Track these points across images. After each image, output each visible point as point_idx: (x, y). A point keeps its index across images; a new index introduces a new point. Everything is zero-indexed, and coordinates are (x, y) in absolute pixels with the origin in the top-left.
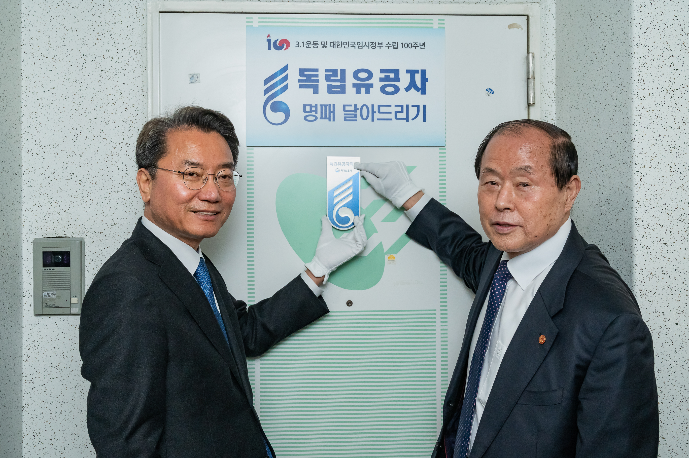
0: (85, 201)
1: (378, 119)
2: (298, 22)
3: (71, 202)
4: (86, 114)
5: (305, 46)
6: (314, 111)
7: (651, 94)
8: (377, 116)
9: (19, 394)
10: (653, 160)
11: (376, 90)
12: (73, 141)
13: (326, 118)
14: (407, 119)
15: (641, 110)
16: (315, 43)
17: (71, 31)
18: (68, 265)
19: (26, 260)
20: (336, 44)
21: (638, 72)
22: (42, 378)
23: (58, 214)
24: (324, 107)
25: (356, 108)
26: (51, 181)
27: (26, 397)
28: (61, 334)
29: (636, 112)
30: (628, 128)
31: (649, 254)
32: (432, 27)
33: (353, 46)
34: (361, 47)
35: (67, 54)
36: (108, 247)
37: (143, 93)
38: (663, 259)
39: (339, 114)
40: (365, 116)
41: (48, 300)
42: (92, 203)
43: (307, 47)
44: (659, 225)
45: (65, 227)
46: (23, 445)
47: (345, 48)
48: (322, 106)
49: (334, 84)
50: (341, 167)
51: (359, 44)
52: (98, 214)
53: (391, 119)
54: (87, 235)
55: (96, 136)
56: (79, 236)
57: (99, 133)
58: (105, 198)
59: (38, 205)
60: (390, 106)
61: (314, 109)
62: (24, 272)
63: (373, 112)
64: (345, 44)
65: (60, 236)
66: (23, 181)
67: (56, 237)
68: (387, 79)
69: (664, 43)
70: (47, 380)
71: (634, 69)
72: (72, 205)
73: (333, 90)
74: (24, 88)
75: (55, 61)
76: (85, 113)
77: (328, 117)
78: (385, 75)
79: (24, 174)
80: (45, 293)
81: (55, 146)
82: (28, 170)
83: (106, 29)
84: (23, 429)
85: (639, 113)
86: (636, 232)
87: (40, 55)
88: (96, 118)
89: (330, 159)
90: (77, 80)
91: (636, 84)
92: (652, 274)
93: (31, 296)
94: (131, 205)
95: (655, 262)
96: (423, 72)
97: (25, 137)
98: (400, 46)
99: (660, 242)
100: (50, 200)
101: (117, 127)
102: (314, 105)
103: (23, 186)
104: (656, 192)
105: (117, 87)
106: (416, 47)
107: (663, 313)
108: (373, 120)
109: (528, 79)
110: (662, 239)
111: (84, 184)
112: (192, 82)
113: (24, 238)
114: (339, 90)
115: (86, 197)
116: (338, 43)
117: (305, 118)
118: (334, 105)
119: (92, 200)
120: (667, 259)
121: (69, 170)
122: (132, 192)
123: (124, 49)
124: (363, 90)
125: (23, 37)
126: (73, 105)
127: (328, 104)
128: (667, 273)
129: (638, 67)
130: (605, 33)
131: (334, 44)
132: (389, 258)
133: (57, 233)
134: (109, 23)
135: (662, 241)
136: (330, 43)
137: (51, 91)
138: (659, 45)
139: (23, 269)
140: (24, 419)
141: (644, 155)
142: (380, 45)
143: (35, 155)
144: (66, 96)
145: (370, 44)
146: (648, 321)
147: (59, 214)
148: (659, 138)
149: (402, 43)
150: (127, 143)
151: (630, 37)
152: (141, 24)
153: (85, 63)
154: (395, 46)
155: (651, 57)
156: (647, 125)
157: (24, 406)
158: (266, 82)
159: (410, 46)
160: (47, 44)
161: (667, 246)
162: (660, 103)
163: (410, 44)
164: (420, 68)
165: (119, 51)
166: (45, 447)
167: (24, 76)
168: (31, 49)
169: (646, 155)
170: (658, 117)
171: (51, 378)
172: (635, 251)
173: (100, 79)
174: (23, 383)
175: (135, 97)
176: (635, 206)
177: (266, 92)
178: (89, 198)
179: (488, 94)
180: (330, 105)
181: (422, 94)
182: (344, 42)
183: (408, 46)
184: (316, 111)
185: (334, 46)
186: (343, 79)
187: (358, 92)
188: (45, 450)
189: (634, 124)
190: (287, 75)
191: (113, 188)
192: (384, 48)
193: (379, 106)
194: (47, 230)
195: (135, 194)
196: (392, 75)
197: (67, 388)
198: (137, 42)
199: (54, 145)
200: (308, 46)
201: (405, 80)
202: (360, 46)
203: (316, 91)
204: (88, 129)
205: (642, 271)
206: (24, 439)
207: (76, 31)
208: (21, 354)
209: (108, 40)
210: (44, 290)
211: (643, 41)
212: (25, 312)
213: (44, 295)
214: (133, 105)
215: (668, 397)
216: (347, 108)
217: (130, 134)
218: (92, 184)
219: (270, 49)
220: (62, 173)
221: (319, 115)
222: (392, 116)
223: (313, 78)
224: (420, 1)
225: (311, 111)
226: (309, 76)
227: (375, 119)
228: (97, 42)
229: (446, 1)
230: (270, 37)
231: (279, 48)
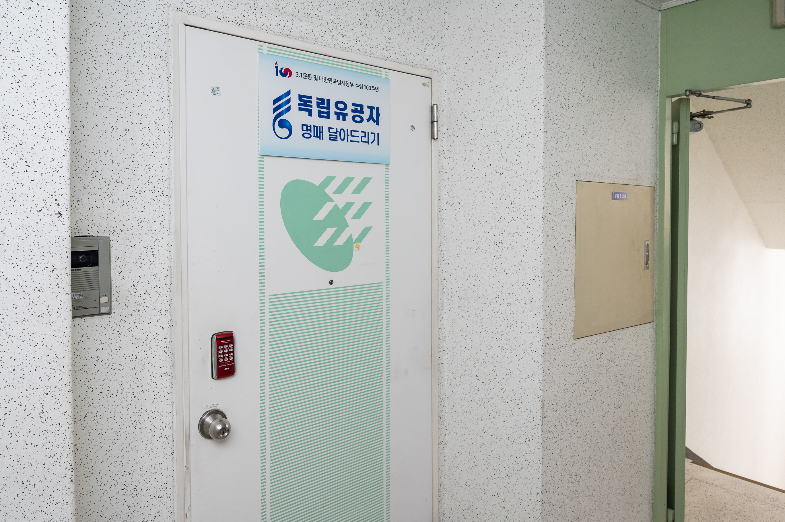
0: (110, 199)
1: (351, 141)
2: (297, 57)
3: (96, 201)
4: (112, 112)
5: (303, 77)
6: (309, 130)
8: (350, 138)
11: (349, 118)
13: (317, 137)
14: (368, 142)
16: (309, 75)
17: (94, 25)
18: (96, 264)
20: (324, 79)
23: (81, 213)
24: (316, 128)
25: (337, 131)
26: (73, 178)
32: (382, 77)
33: (335, 82)
34: (340, 84)
36: (135, 245)
39: (326, 134)
40: (342, 137)
42: (119, 202)
45: (89, 226)
47: (329, 83)
48: (314, 126)
49: (323, 110)
51: (338, 81)
52: (124, 213)
53: (359, 142)
54: (112, 234)
55: (122, 136)
56: (104, 235)
57: (125, 132)
58: (131, 197)
60: (358, 131)
61: (309, 128)
63: (348, 135)
64: (329, 79)
65: (84, 235)
67: (79, 236)
68: (356, 111)
72: (97, 204)
73: (322, 115)
75: (77, 53)
76: (110, 111)
77: (318, 136)
78: (355, 108)
83: (132, 31)
88: (122, 118)
94: (158, 204)
96: (377, 109)
98: (364, 87)
101: (143, 128)
102: (309, 125)
105: (143, 89)
106: (373, 89)
108: (348, 141)
109: (433, 122)
111: (109, 182)
112: (214, 93)
114: (326, 115)
115: (112, 196)
116: (325, 78)
117: (303, 135)
118: (322, 127)
119: (117, 199)
121: (93, 168)
122: (159, 192)
123: (150, 53)
124: (341, 117)
126: (96, 102)
127: (318, 125)
131: (323, 79)
132: (356, 246)
133: (80, 232)
134: (135, 25)
136: (320, 77)
142: (352, 84)
144: (89, 91)
147: (83, 212)
149: (365, 85)
150: (153, 145)
152: (166, 32)
153: (110, 60)
154: (361, 87)
158: (275, 101)
164: (375, 106)
165: (146, 55)
173: (126, 78)
175: (161, 101)
177: (275, 110)
178: (115, 197)
179: (411, 129)
180: (320, 127)
181: (376, 125)
182: (329, 78)
183: (369, 88)
184: (310, 130)
186: (328, 108)
187: (338, 119)
190: (290, 99)
191: (139, 187)
192: (354, 87)
195: (161, 193)
197: (93, 390)
198: (163, 49)
199: (75, 141)
201: (367, 113)
202: (339, 83)
203: (310, 115)
204: (113, 128)
207: (101, 26)
209: (135, 42)
214: (160, 109)
216: (331, 130)
217: (157, 136)
218: (118, 183)
219: (277, 75)
220: (85, 170)
221: (312, 134)
222: (359, 139)
223: (308, 104)
224: (374, 56)
225: (307, 130)
226: (306, 102)
227: (349, 141)
228: (123, 42)
229: (389, 59)
230: (277, 65)
231: (284, 75)
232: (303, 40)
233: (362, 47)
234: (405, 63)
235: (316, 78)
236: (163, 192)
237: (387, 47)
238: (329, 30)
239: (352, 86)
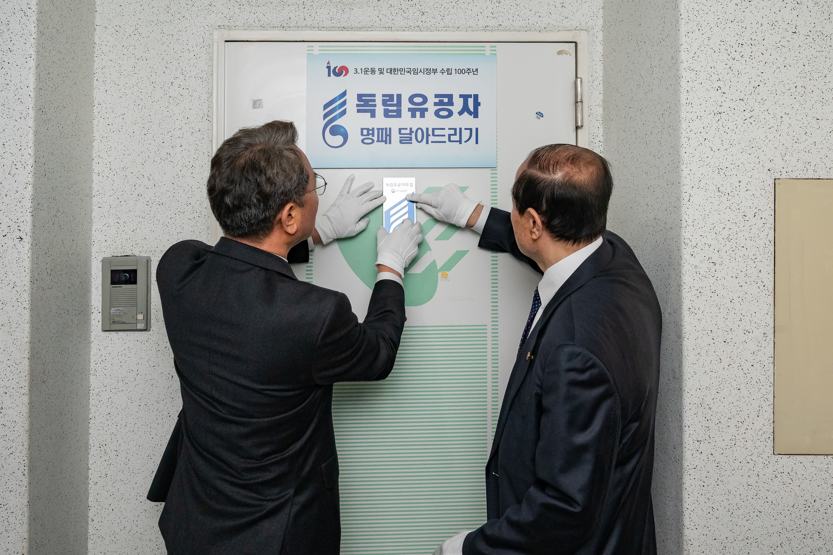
0: (152, 221)
1: (432, 142)
2: (356, 50)
3: (139, 222)
4: (155, 138)
5: (363, 73)
6: (371, 134)
7: (699, 117)
8: (431, 138)
9: (86, 408)
10: (701, 181)
11: (430, 114)
12: (142, 164)
13: (382, 141)
14: (460, 142)
15: (689, 132)
16: (372, 69)
17: (141, 60)
18: (135, 282)
19: (95, 278)
20: (393, 70)
21: (686, 96)
22: (108, 391)
24: (380, 130)
25: (411, 131)
26: (120, 202)
27: (93, 409)
28: (127, 349)
29: (684, 135)
30: (676, 150)
31: (698, 273)
32: (485, 54)
33: (409, 72)
34: (416, 73)
35: (137, 81)
37: (208, 118)
38: (711, 277)
39: (396, 137)
40: (419, 139)
41: (115, 317)
42: (159, 223)
43: (365, 74)
44: (707, 245)
45: (133, 246)
46: (90, 456)
47: (401, 74)
48: (378, 129)
49: (390, 108)
50: (396, 188)
51: (414, 70)
52: (164, 234)
53: (445, 142)
54: (153, 254)
55: (163, 160)
56: (146, 255)
57: (166, 156)
58: (171, 218)
59: (107, 225)
60: (444, 129)
61: (371, 132)
62: (93, 290)
63: (428, 135)
64: (401, 70)
65: (128, 255)
66: (94, 203)
67: (124, 256)
68: (441, 103)
69: (711, 67)
70: (113, 393)
71: (682, 92)
72: (139, 225)
73: (390, 114)
74: (96, 114)
75: (126, 88)
76: (153, 137)
77: (384, 140)
78: (439, 100)
79: (94, 196)
80: (113, 310)
81: (124, 169)
82: (99, 192)
83: (174, 58)
84: (90, 441)
85: (687, 135)
86: (684, 251)
87: (112, 82)
88: (164, 142)
89: (386, 180)
90: (147, 106)
91: (685, 107)
92: (700, 292)
93: (100, 312)
94: (196, 225)
95: (703, 281)
96: (476, 97)
97: (96, 160)
98: (454, 72)
99: (709, 262)
100: (118, 220)
101: (183, 150)
102: (371, 128)
103: (94, 207)
104: (704, 212)
105: (184, 112)
106: (469, 73)
107: (711, 331)
108: (427, 143)
109: (577, 103)
110: (710, 258)
111: (151, 205)
112: (256, 107)
113: (93, 257)
114: (395, 114)
115: (153, 218)
116: (395, 69)
117: (362, 141)
118: (390, 129)
119: (158, 220)
120: (715, 277)
121: (137, 192)
122: (197, 213)
123: (191, 76)
124: (418, 114)
125: (96, 66)
126: (142, 130)
127: (384, 127)
128: (715, 292)
129: (686, 91)
130: (652, 58)
131: (391, 70)
132: (442, 275)
133: (125, 252)
134: (177, 52)
135: (710, 260)
136: (387, 69)
137: (122, 117)
138: (706, 69)
139: (92, 286)
140: (90, 431)
141: (692, 176)
142: (435, 71)
143: (105, 178)
144: (135, 121)
145: (425, 70)
146: (696, 339)
147: (127, 233)
148: (706, 160)
149: (456, 69)
150: (193, 166)
151: (678, 62)
152: (207, 53)
153: (153, 90)
154: (449, 72)
155: (699, 81)
156: (695, 147)
157: (91, 419)
158: (326, 107)
159: (463, 72)
160: (119, 72)
161: (715, 265)
162: (708, 125)
163: (463, 70)
164: (472, 94)
165: (186, 78)
166: (110, 458)
167: (96, 103)
168: (103, 77)
169: (694, 176)
170: (705, 139)
171: (118, 391)
172: (684, 270)
173: (168, 104)
174: (90, 396)
175: (201, 122)
176: (682, 226)
177: (325, 116)
178: (156, 218)
179: (537, 117)
180: (386, 129)
181: (474, 117)
182: (400, 69)
183: (461, 71)
184: (373, 135)
185: (391, 73)
186: (399, 104)
187: (413, 116)
188: (110, 461)
189: (683, 146)
190: (345, 101)
191: (179, 208)
192: (439, 74)
193: (433, 130)
194: (116, 249)
195: (199, 214)
196: (446, 100)
197: (133, 401)
198: (203, 70)
200: (365, 72)
201: (458, 104)
202: (416, 72)
203: (373, 115)
204: (156, 153)
205: (691, 289)
206: (90, 450)
207: (146, 60)
208: (89, 368)
209: (176, 68)
210: (111, 307)
211: (690, 65)
212: (93, 328)
213: (111, 311)
215: (717, 414)
216: (403, 131)
217: (196, 158)
218: (159, 205)
219: (329, 75)
220: (130, 195)
221: (375, 138)
222: (446, 139)
223: (370, 103)
224: (472, 29)
225: (368, 134)
226: (367, 101)
227: (430, 142)
228: (165, 70)
229: (498, 29)
230: (330, 64)
231: (338, 75)
232: (365, 29)
233: (453, 21)
234: (527, 29)
235: (382, 71)
236: (201, 213)
237: (493, 13)
238: (402, 10)
239: (435, 72)
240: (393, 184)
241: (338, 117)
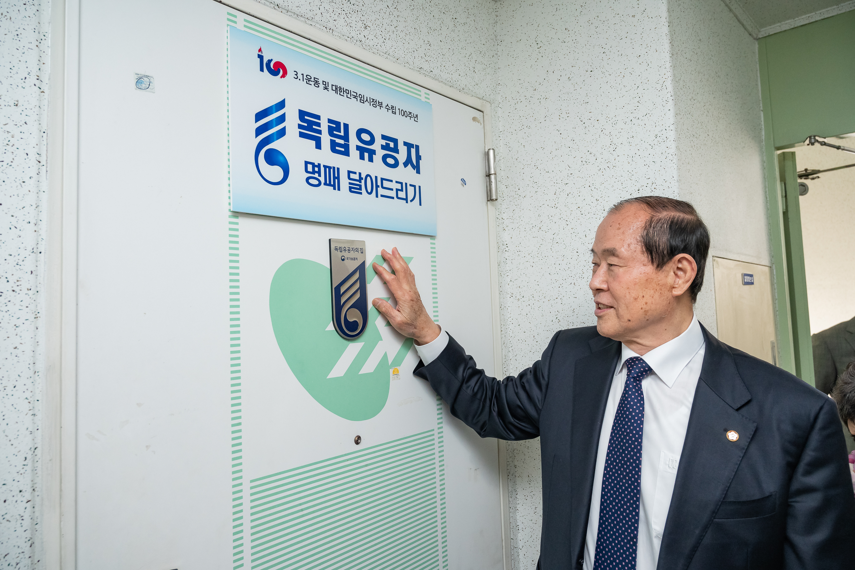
1: (382, 196)
2: (294, 45)
5: (305, 80)
6: (317, 172)
8: (381, 191)
11: (378, 158)
13: (330, 185)
14: (406, 199)
16: (315, 79)
20: (338, 89)
24: (327, 169)
25: (361, 178)
32: (421, 100)
33: (355, 98)
34: (363, 102)
37: (38, 84)
39: (344, 182)
40: (369, 189)
43: (306, 83)
47: (347, 97)
48: (325, 167)
49: (338, 141)
50: (346, 254)
51: (360, 96)
53: (393, 198)
60: (391, 181)
61: (316, 169)
63: (377, 186)
64: (347, 92)
68: (387, 147)
77: (332, 183)
78: (386, 143)
96: (417, 147)
98: (397, 111)
102: (316, 164)
106: (410, 117)
108: (377, 196)
109: (489, 176)
112: (141, 87)
114: (343, 150)
116: (340, 88)
117: (307, 180)
118: (338, 169)
124: (366, 155)
127: (332, 166)
131: (336, 89)
132: (394, 371)
136: (333, 85)
142: (381, 105)
149: (399, 109)
154: (393, 111)
158: (259, 116)
159: (406, 115)
163: (406, 113)
164: (414, 143)
177: (259, 131)
179: (462, 184)
180: (334, 168)
181: (417, 173)
182: (346, 90)
183: (404, 114)
184: (319, 173)
185: (336, 91)
186: (346, 137)
187: (362, 158)
190: (284, 115)
192: (384, 110)
195: (15, 285)
196: (392, 145)
200: (308, 81)
201: (403, 153)
202: (362, 99)
203: (318, 146)
214: (16, 103)
216: (352, 176)
217: (8, 161)
219: (262, 69)
221: (322, 179)
222: (393, 194)
223: (314, 127)
224: (409, 66)
225: (314, 172)
226: (311, 123)
227: (379, 196)
229: (430, 75)
230: (262, 52)
231: (274, 72)
232: (303, 19)
233: (393, 48)
234: (450, 84)
235: (327, 86)
237: (426, 55)
238: (344, 13)
239: (380, 106)
240: (343, 249)
241: (275, 137)
